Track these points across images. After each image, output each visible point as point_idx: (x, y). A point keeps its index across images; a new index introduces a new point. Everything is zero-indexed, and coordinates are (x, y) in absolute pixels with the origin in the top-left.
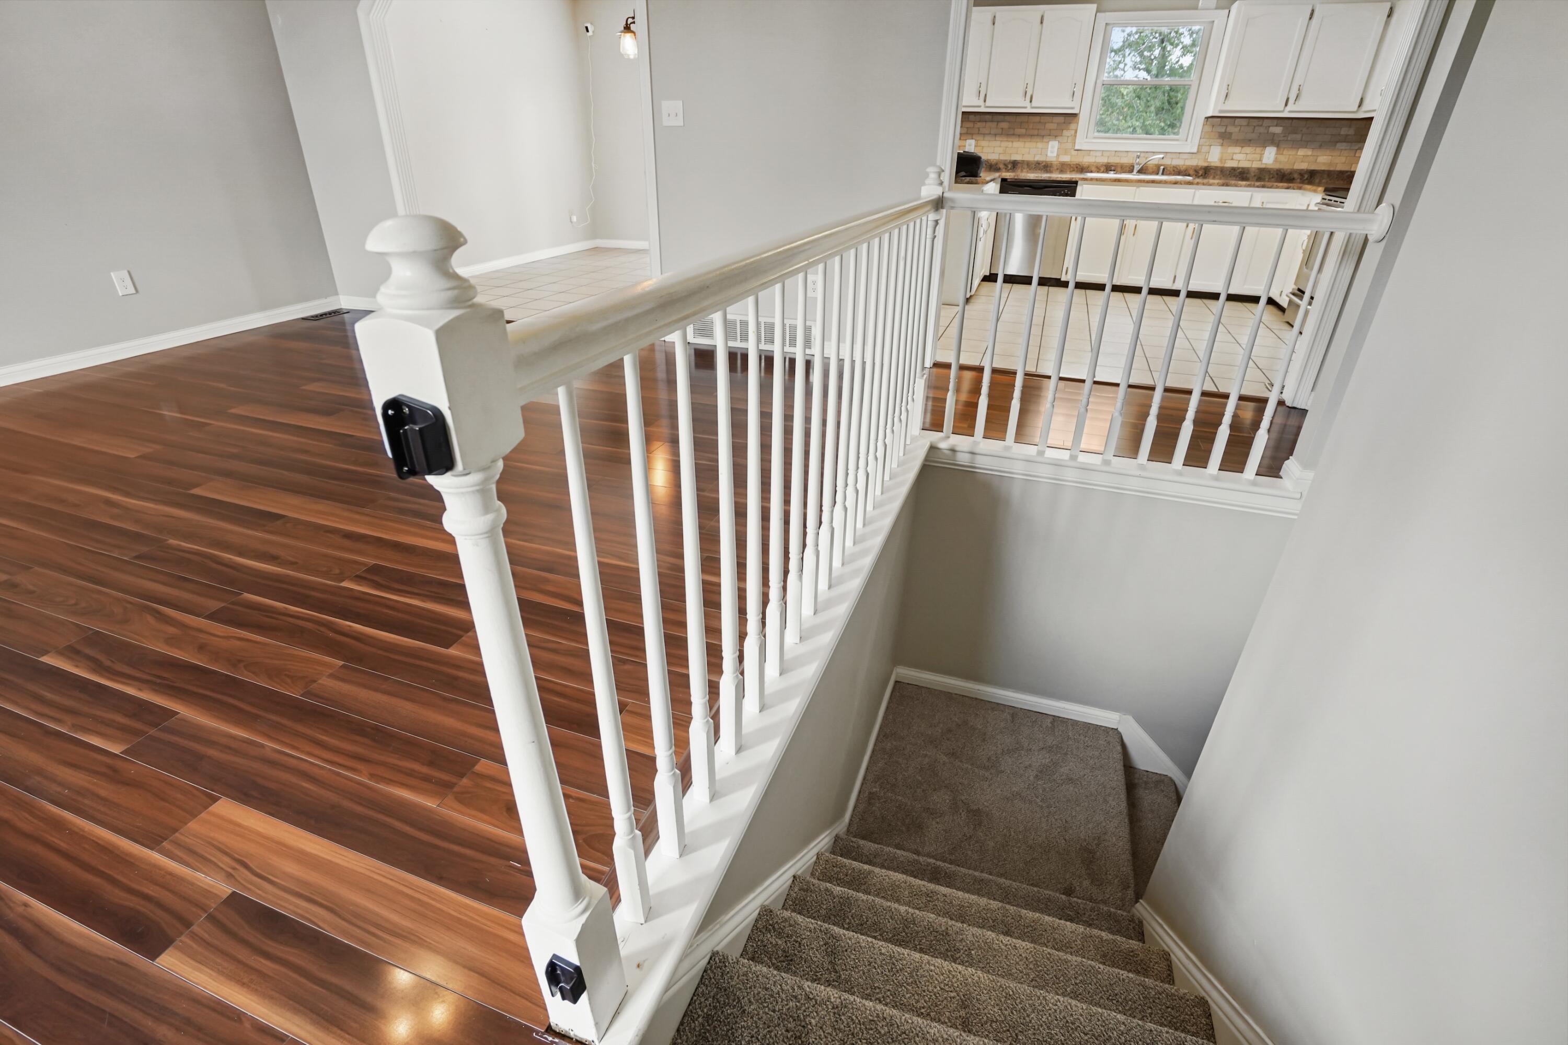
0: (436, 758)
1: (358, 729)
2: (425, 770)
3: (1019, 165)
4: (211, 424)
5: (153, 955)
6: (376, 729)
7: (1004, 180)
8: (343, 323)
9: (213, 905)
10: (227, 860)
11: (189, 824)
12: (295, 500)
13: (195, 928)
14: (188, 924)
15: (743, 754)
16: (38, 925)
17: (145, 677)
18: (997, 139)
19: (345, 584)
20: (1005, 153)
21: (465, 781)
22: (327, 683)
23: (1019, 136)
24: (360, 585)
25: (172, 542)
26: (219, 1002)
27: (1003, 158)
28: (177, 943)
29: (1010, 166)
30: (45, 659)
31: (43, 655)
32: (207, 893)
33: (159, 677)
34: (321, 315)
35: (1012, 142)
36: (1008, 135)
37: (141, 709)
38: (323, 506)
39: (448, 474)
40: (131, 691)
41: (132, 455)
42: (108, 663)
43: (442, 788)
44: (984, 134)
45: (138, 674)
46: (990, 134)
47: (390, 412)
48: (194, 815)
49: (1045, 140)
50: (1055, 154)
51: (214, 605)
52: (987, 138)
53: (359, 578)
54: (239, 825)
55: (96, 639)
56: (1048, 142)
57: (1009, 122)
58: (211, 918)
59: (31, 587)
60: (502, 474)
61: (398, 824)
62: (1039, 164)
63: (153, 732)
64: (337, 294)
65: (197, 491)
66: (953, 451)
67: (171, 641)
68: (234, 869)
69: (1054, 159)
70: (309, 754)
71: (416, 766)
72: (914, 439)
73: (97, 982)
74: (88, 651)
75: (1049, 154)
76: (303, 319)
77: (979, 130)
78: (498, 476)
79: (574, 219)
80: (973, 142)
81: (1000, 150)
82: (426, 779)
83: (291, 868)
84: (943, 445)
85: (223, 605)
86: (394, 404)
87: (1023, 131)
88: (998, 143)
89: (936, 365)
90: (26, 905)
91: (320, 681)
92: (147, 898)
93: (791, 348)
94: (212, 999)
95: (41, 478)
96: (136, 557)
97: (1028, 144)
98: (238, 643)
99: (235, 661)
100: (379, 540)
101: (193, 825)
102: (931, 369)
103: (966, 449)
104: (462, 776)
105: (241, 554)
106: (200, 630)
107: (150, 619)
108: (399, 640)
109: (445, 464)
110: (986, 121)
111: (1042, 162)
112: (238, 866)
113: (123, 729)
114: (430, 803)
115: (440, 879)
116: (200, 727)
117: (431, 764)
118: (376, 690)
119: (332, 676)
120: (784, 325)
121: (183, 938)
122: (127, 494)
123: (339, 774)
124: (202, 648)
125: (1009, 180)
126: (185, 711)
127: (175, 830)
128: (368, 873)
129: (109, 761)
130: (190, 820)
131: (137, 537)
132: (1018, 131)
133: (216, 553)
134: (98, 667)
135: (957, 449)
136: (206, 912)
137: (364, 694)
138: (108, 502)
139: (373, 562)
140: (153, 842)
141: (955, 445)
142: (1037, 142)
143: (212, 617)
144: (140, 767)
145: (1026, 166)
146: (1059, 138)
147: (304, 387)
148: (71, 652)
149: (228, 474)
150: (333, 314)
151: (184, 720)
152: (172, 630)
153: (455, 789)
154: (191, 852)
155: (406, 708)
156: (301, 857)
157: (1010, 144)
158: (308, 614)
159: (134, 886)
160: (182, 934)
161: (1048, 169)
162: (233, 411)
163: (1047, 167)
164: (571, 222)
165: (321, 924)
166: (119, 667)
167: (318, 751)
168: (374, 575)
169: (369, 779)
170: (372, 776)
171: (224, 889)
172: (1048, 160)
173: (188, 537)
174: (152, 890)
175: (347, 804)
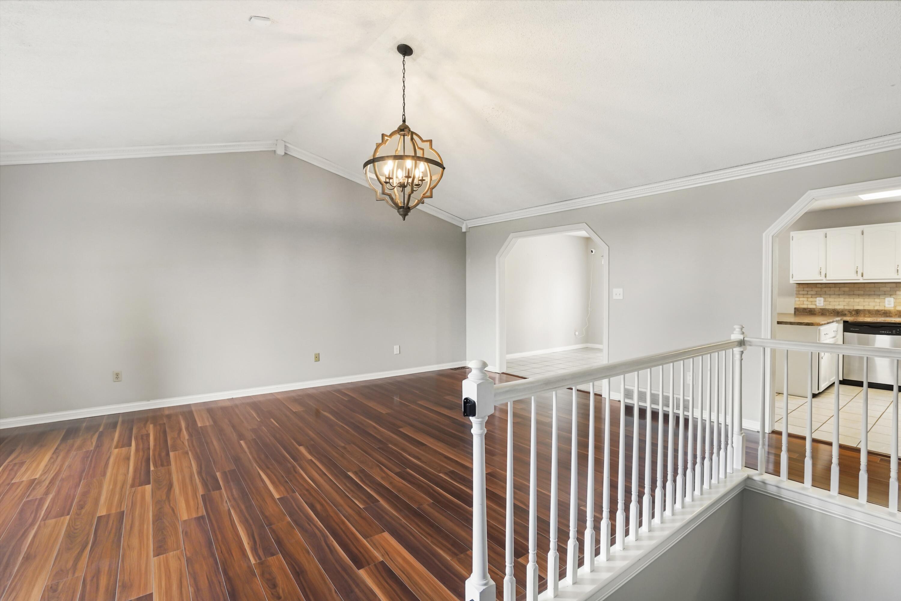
0: (455, 544)
1: (432, 525)
2: (450, 546)
3: (861, 312)
4: (410, 406)
5: (359, 569)
6: (438, 527)
7: (845, 322)
8: (465, 373)
9: (377, 562)
10: (383, 551)
11: (376, 536)
12: (432, 440)
13: (370, 566)
14: (369, 564)
15: (576, 585)
16: (334, 548)
17: (374, 487)
18: (840, 297)
19: (440, 474)
20: (848, 305)
21: (462, 555)
22: (426, 506)
23: (859, 295)
24: (446, 476)
25: (390, 445)
26: (371, 589)
27: (847, 308)
28: (365, 568)
29: (853, 313)
30: (349, 473)
31: (349, 472)
32: (376, 557)
33: (377, 489)
34: (458, 368)
35: (854, 299)
36: (849, 295)
37: (370, 496)
38: (440, 444)
39: (474, 417)
40: (369, 490)
41: (384, 412)
42: (364, 480)
43: (454, 555)
44: (830, 295)
45: (371, 486)
46: (835, 294)
47: (465, 401)
48: (377, 533)
49: (881, 297)
50: (892, 305)
51: (398, 470)
52: (832, 296)
53: (446, 474)
54: (389, 542)
55: (362, 471)
56: (885, 298)
57: (849, 287)
58: (375, 565)
59: (349, 450)
60: (487, 420)
61: (436, 561)
62: (879, 311)
63: (372, 505)
64: (466, 360)
65: (401, 430)
66: (764, 483)
67: (382, 478)
68: (384, 554)
69: (893, 309)
70: (414, 528)
71: (447, 544)
72: (738, 471)
73: (345, 570)
74: (361, 475)
75: (887, 306)
76: (451, 369)
77: (825, 292)
78: (486, 421)
79: (577, 333)
80: (822, 299)
81: (845, 303)
82: (449, 549)
83: (400, 560)
84: (757, 478)
85: (400, 471)
86: (466, 399)
87: (862, 292)
88: (842, 299)
89: (774, 432)
90: (332, 541)
91: (424, 505)
92: (360, 552)
93: (677, 410)
94: (370, 587)
95: (358, 415)
96: (379, 448)
97: (866, 300)
98: (402, 485)
99: (400, 490)
100: (457, 461)
101: (377, 537)
102: (770, 435)
103: (773, 483)
104: (462, 553)
105: (409, 455)
106: (391, 477)
107: (378, 469)
108: (453, 499)
109: (474, 415)
110: (830, 287)
111: (882, 310)
112: (386, 554)
113: (364, 501)
114: (448, 558)
115: (444, 584)
116: (385, 508)
117: (452, 545)
118: (441, 514)
119: (428, 505)
120: (673, 397)
121: (367, 567)
122: (380, 426)
123: (422, 537)
124: (391, 483)
125: (849, 322)
126: (382, 502)
127: (371, 536)
128: (423, 572)
129: (359, 509)
130: (376, 535)
131: (380, 441)
132: (856, 292)
133: (402, 452)
134: (362, 480)
135: (767, 482)
136: (374, 563)
137: (437, 514)
138: (375, 427)
139: (452, 469)
140: (365, 537)
141: (765, 480)
142: (875, 299)
143: (397, 474)
144: (366, 514)
145: (867, 313)
146: (894, 296)
147: (445, 397)
148: (356, 473)
149: (412, 426)
150: (462, 368)
151: (381, 504)
152: (384, 475)
153: (458, 557)
154: (375, 544)
155: (450, 524)
156: (404, 559)
157: (852, 300)
158: (425, 481)
159: (358, 547)
160: (367, 566)
161: (888, 314)
162: (419, 402)
163: (886, 313)
164: (575, 335)
165: (405, 581)
166: (367, 482)
167: (417, 528)
168: (451, 474)
169: (431, 543)
170: (432, 542)
171: (381, 559)
172: (886, 309)
173: (395, 445)
174: (362, 550)
175: (422, 548)
